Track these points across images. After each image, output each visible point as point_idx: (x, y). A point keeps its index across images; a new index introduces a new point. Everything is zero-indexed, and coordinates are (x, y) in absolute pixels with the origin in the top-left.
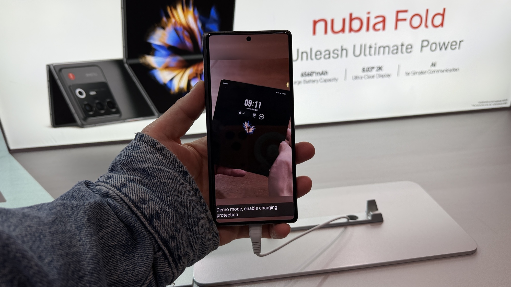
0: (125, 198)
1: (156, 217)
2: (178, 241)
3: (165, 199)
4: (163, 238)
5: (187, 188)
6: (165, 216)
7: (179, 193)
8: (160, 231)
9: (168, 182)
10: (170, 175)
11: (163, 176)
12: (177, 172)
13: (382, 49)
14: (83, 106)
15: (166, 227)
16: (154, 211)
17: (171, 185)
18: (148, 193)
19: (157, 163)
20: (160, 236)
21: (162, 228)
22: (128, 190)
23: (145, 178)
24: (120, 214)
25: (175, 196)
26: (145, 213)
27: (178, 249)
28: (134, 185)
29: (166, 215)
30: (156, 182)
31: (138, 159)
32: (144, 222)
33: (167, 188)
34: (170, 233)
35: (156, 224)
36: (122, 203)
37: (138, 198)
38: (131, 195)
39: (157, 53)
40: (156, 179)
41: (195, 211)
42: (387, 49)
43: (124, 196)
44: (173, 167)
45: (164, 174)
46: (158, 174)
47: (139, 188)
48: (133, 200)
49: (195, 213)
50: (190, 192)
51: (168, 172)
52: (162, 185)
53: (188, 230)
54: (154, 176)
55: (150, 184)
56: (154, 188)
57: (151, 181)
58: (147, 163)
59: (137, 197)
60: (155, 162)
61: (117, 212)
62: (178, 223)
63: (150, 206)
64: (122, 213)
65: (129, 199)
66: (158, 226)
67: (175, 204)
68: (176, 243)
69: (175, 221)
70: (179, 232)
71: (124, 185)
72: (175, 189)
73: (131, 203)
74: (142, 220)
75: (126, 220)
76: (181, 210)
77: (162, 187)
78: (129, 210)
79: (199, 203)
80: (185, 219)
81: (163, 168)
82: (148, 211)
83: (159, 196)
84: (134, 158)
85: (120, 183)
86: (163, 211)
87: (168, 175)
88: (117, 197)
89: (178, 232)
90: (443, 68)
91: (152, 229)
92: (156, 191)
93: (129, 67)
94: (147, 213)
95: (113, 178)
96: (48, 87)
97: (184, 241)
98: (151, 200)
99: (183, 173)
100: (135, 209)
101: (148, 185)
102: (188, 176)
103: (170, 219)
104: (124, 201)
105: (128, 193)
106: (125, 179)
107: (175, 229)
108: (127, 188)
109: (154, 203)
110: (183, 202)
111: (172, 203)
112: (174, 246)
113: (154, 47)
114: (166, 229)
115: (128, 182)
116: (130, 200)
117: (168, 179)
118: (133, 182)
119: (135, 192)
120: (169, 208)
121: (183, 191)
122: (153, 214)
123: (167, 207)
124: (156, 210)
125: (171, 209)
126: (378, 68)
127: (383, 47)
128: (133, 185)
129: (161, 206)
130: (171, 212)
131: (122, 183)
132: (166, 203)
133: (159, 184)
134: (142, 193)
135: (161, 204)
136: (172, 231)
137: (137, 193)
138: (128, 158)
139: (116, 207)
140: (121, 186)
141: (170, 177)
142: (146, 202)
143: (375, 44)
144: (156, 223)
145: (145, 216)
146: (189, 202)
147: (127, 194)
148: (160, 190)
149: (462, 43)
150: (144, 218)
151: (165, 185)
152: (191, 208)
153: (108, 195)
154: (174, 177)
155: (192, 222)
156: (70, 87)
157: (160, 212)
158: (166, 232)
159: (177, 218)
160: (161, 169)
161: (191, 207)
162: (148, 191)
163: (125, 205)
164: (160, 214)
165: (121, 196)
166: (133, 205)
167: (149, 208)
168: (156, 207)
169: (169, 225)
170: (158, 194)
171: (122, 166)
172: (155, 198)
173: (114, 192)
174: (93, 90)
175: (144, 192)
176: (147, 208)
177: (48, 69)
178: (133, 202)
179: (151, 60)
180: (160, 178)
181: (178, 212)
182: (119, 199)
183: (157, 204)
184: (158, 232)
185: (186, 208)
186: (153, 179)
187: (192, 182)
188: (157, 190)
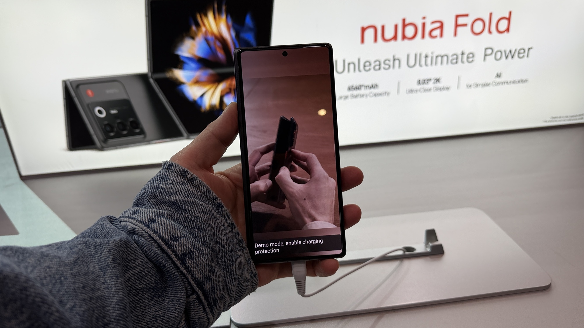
0: (154, 235)
1: (188, 256)
2: (213, 282)
3: (198, 235)
4: (196, 279)
5: (222, 223)
6: (198, 254)
7: (213, 229)
8: (193, 272)
9: (202, 216)
10: (203, 208)
11: (196, 209)
12: (211, 204)
13: (439, 59)
14: (103, 127)
15: (200, 266)
16: (186, 249)
17: (205, 220)
18: (179, 228)
19: (189, 195)
20: (194, 277)
21: (196, 268)
22: (157, 226)
23: (175, 212)
24: (149, 253)
25: (209, 232)
26: (176, 251)
27: (213, 292)
28: (164, 220)
29: (200, 253)
30: (188, 216)
31: (168, 191)
32: (176, 262)
33: (200, 223)
34: (204, 274)
35: (189, 264)
36: (151, 241)
37: (168, 235)
38: (161, 232)
39: (186, 66)
40: (187, 213)
41: (231, 248)
42: (445, 58)
43: (153, 233)
44: (206, 199)
45: (196, 207)
46: (190, 207)
47: (169, 224)
48: (163, 237)
49: (231, 251)
50: (225, 228)
51: (201, 205)
52: (195, 219)
53: (223, 270)
54: (186, 210)
55: (181, 218)
56: (186, 223)
57: (182, 215)
58: (177, 195)
59: (168, 233)
60: (186, 194)
61: (145, 250)
62: (213, 262)
63: (182, 243)
64: (151, 252)
65: (158, 236)
66: (191, 266)
67: (209, 240)
68: (211, 284)
69: (210, 260)
70: (215, 272)
71: (153, 221)
72: (209, 224)
73: (160, 240)
74: (173, 259)
75: (156, 259)
76: (216, 247)
77: (195, 222)
78: (159, 248)
79: (235, 240)
80: (220, 258)
81: (195, 201)
82: (180, 249)
83: (191, 233)
84: (163, 190)
85: (148, 218)
86: (196, 248)
87: (201, 208)
88: (145, 234)
89: (213, 273)
90: (509, 80)
91: (185, 270)
92: (187, 227)
93: (154, 82)
94: (179, 251)
95: (139, 213)
96: (64, 106)
97: (220, 282)
98: (183, 237)
99: (217, 205)
100: (165, 247)
101: (179, 220)
102: (223, 210)
103: (204, 257)
104: (152, 238)
105: (157, 229)
106: (154, 213)
107: (210, 269)
108: (156, 224)
109: (187, 240)
110: (218, 238)
111: (206, 240)
112: (209, 288)
113: (182, 59)
114: (200, 269)
115: (156, 216)
116: (160, 237)
117: (202, 213)
118: (162, 217)
119: (165, 228)
120: (203, 246)
121: (218, 226)
122: (186, 253)
123: (200, 244)
124: (188, 248)
125: (205, 246)
126: (435, 80)
127: (440, 56)
128: (162, 221)
129: (194, 243)
130: (205, 250)
131: (150, 218)
132: (200, 240)
133: (191, 218)
134: (173, 229)
135: (194, 241)
136: (207, 272)
137: (167, 229)
138: (156, 190)
139: (145, 245)
140: (150, 222)
141: (203, 210)
142: (177, 238)
143: (432, 53)
144: (189, 262)
145: (176, 255)
146: (224, 239)
147: (156, 231)
148: (192, 225)
149: (531, 51)
150: (175, 257)
151: (198, 220)
152: (227, 246)
153: (134, 232)
154: (208, 210)
155: (228, 261)
156: (88, 105)
157: (193, 250)
158: (200, 272)
159: (211, 256)
160: (193, 201)
161: (227, 244)
162: (179, 227)
163: (154, 243)
164: (193, 252)
165: (149, 233)
166: (163, 243)
167: (181, 245)
168: (189, 245)
169: (204, 264)
170: (190, 230)
171: (149, 199)
172: (187, 235)
173: (142, 229)
174: (113, 109)
175: (175, 228)
176: (179, 246)
177: (64, 85)
178: (163, 239)
179: (180, 74)
180: (192, 212)
181: (213, 249)
182: (147, 236)
183: (189, 241)
184: (191, 273)
185: (222, 245)
186: (185, 213)
187: (228, 215)
188: (189, 225)
